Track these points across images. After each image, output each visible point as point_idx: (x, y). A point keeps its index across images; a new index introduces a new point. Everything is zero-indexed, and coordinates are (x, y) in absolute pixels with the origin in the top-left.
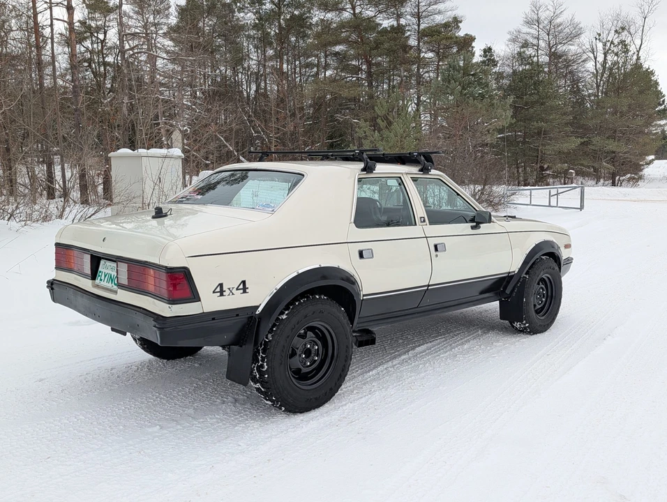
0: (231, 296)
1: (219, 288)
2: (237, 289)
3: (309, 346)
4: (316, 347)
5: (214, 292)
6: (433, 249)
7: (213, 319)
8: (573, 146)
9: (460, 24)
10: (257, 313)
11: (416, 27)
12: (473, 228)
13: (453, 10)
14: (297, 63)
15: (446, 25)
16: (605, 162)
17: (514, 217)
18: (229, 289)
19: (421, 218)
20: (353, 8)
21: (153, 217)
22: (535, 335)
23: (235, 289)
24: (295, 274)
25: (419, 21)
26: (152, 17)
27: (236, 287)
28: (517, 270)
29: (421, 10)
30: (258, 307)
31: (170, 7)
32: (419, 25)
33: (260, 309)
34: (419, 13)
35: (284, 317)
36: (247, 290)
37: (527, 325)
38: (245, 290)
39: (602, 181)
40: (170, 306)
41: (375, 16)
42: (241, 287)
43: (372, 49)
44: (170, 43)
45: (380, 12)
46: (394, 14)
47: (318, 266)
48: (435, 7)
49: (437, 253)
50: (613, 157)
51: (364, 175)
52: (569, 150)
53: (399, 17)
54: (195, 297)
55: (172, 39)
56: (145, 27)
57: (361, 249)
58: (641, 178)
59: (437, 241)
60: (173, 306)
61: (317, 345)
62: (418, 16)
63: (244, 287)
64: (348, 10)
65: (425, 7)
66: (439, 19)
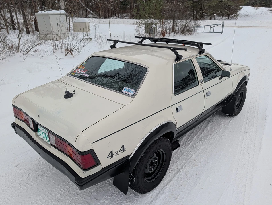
0: (117, 156)
1: (110, 154)
2: (120, 151)
3: (153, 162)
4: (156, 161)
5: (108, 157)
8: (216, 4)
10: (130, 158)
16: (226, 9)
18: (116, 153)
27: (119, 151)
39: (224, 17)
40: (84, 172)
50: (228, 7)
52: (214, 5)
54: (98, 163)
58: (238, 15)
60: (86, 172)
61: (157, 160)
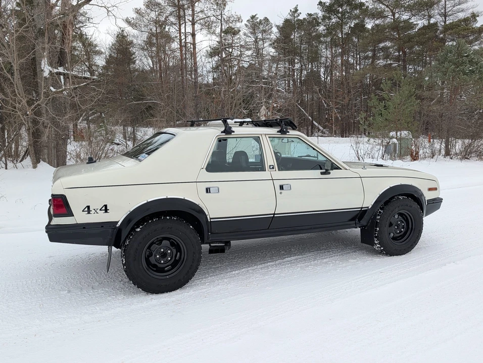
0: (96, 214)
1: (87, 208)
2: (100, 210)
5: (83, 211)
6: (278, 188)
7: (84, 228)
9: (477, 18)
11: (443, 24)
12: (322, 173)
13: (474, 8)
14: (358, 56)
15: (466, 20)
17: (382, 166)
19: (270, 166)
20: (394, 15)
21: (88, 163)
22: (392, 257)
23: (99, 210)
24: (146, 202)
25: (445, 19)
26: (261, 35)
28: (371, 206)
29: (447, 11)
30: (118, 222)
31: (272, 27)
32: (445, 22)
33: (119, 223)
34: (445, 13)
35: (138, 230)
36: (108, 211)
37: (382, 248)
38: (106, 210)
41: (409, 19)
42: (104, 208)
43: (405, 43)
44: (273, 50)
45: (414, 15)
46: (425, 16)
47: (165, 197)
48: (458, 7)
49: (282, 191)
51: (224, 136)
53: (430, 17)
55: (274, 48)
56: (256, 42)
57: (208, 186)
59: (282, 182)
62: (445, 15)
63: (106, 209)
64: (390, 17)
65: (451, 8)
66: (461, 15)
